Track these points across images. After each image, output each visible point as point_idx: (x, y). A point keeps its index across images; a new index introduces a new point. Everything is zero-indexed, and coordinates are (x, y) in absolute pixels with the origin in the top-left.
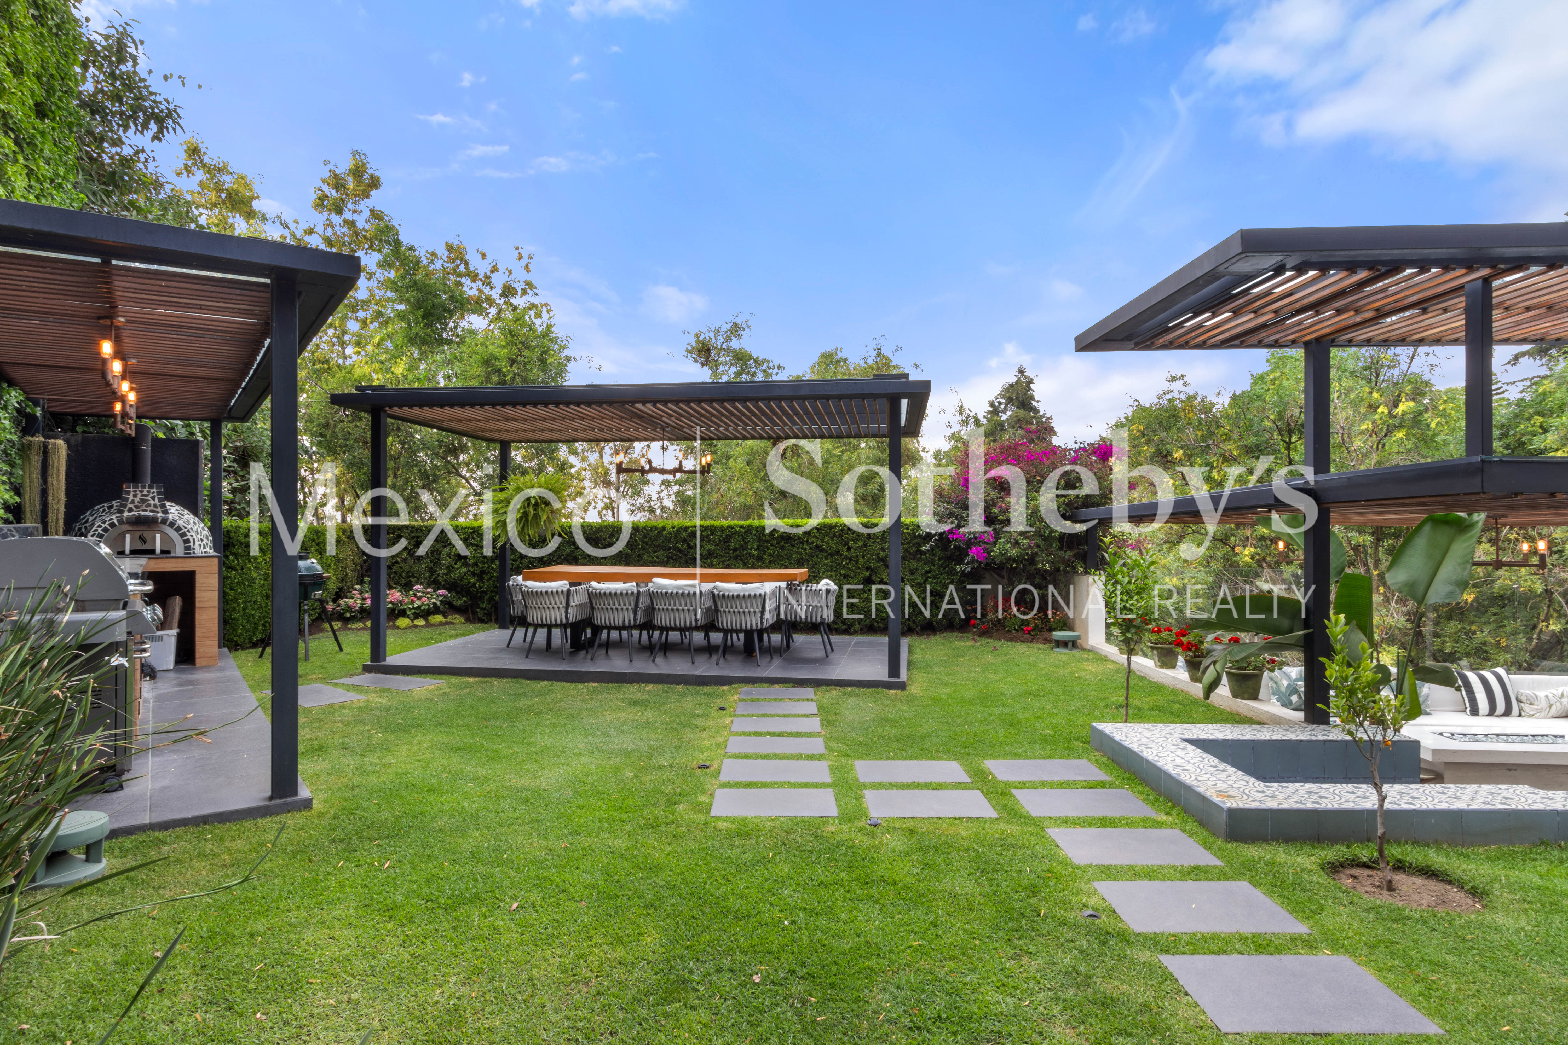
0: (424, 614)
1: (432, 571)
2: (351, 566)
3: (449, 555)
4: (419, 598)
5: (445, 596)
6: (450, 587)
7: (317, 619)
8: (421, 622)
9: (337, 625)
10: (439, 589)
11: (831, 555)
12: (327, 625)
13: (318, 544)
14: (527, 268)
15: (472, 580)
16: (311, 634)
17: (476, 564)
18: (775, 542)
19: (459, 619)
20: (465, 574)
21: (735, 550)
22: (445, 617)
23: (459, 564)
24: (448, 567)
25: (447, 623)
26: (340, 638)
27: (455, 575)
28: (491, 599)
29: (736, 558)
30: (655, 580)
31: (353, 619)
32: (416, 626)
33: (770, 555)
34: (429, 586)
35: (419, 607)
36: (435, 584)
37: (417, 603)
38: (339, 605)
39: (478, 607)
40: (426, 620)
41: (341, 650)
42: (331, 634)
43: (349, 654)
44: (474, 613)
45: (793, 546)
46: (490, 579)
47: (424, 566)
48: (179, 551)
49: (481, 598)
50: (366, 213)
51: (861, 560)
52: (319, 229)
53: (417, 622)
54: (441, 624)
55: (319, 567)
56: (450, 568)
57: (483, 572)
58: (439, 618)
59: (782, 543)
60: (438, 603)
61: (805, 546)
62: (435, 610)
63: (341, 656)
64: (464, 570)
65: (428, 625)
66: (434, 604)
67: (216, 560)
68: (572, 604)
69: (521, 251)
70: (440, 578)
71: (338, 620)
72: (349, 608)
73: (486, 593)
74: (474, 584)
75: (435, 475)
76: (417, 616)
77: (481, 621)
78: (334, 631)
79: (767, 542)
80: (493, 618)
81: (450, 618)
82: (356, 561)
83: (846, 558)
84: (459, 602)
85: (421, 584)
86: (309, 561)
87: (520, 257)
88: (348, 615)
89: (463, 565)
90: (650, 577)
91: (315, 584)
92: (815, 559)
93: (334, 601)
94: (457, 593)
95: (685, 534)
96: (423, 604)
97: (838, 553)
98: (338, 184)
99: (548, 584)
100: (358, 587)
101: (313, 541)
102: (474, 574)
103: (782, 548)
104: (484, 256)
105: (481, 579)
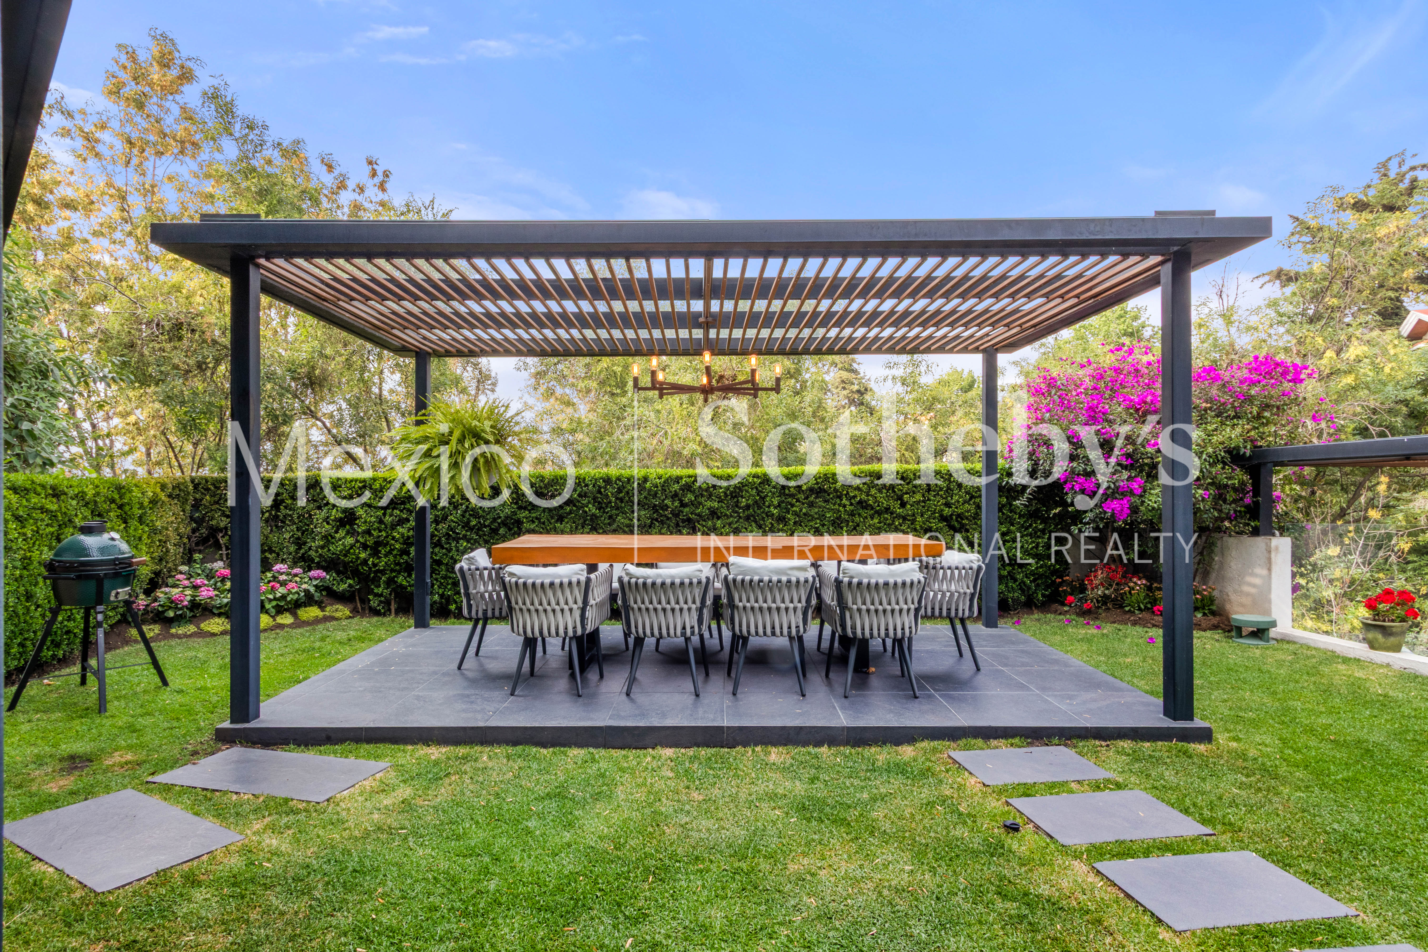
0: (294, 607)
1: (299, 543)
2: (174, 538)
3: (326, 520)
4: (283, 584)
5: (323, 579)
6: (330, 565)
7: (119, 622)
8: (287, 619)
9: (152, 630)
10: (310, 570)
11: (879, 513)
12: (134, 632)
13: (121, 507)
14: (382, 187)
15: (363, 555)
16: (109, 648)
17: (368, 532)
18: (801, 496)
19: (342, 610)
20: (352, 546)
21: (748, 507)
22: (322, 609)
23: (342, 533)
24: (325, 537)
25: (326, 619)
26: (160, 656)
27: (337, 548)
28: (390, 581)
29: (747, 518)
31: (178, 619)
32: (281, 626)
33: (796, 514)
34: (295, 564)
35: (283, 597)
36: (307, 562)
37: (282, 590)
38: (155, 600)
39: (371, 592)
40: (295, 615)
41: (165, 683)
42: (142, 645)
43: (180, 692)
44: (364, 601)
45: (826, 501)
46: (390, 552)
47: (287, 536)
49: (376, 581)
51: (919, 519)
53: (280, 620)
54: (317, 621)
55: (124, 546)
56: (328, 539)
57: (378, 544)
58: (313, 612)
59: (812, 498)
60: (312, 590)
61: (844, 501)
62: (309, 600)
63: (166, 697)
64: (350, 540)
65: (299, 624)
66: (307, 591)
68: (592, 602)
69: (375, 166)
70: (312, 553)
71: (154, 621)
72: (173, 603)
73: (383, 572)
74: (365, 562)
75: (285, 415)
76: (280, 610)
77: (376, 613)
78: (146, 642)
79: (792, 496)
80: (393, 607)
81: (329, 611)
82: (182, 530)
83: (899, 516)
84: (343, 587)
85: (283, 561)
86: (106, 536)
87: (374, 174)
88: (171, 614)
89: (348, 533)
91: (117, 575)
92: (857, 519)
93: (147, 592)
94: (338, 573)
95: (676, 487)
96: (290, 592)
97: (887, 510)
99: (550, 570)
100: (184, 568)
101: (113, 501)
102: (365, 546)
103: (811, 505)
104: (330, 168)
105: (375, 553)
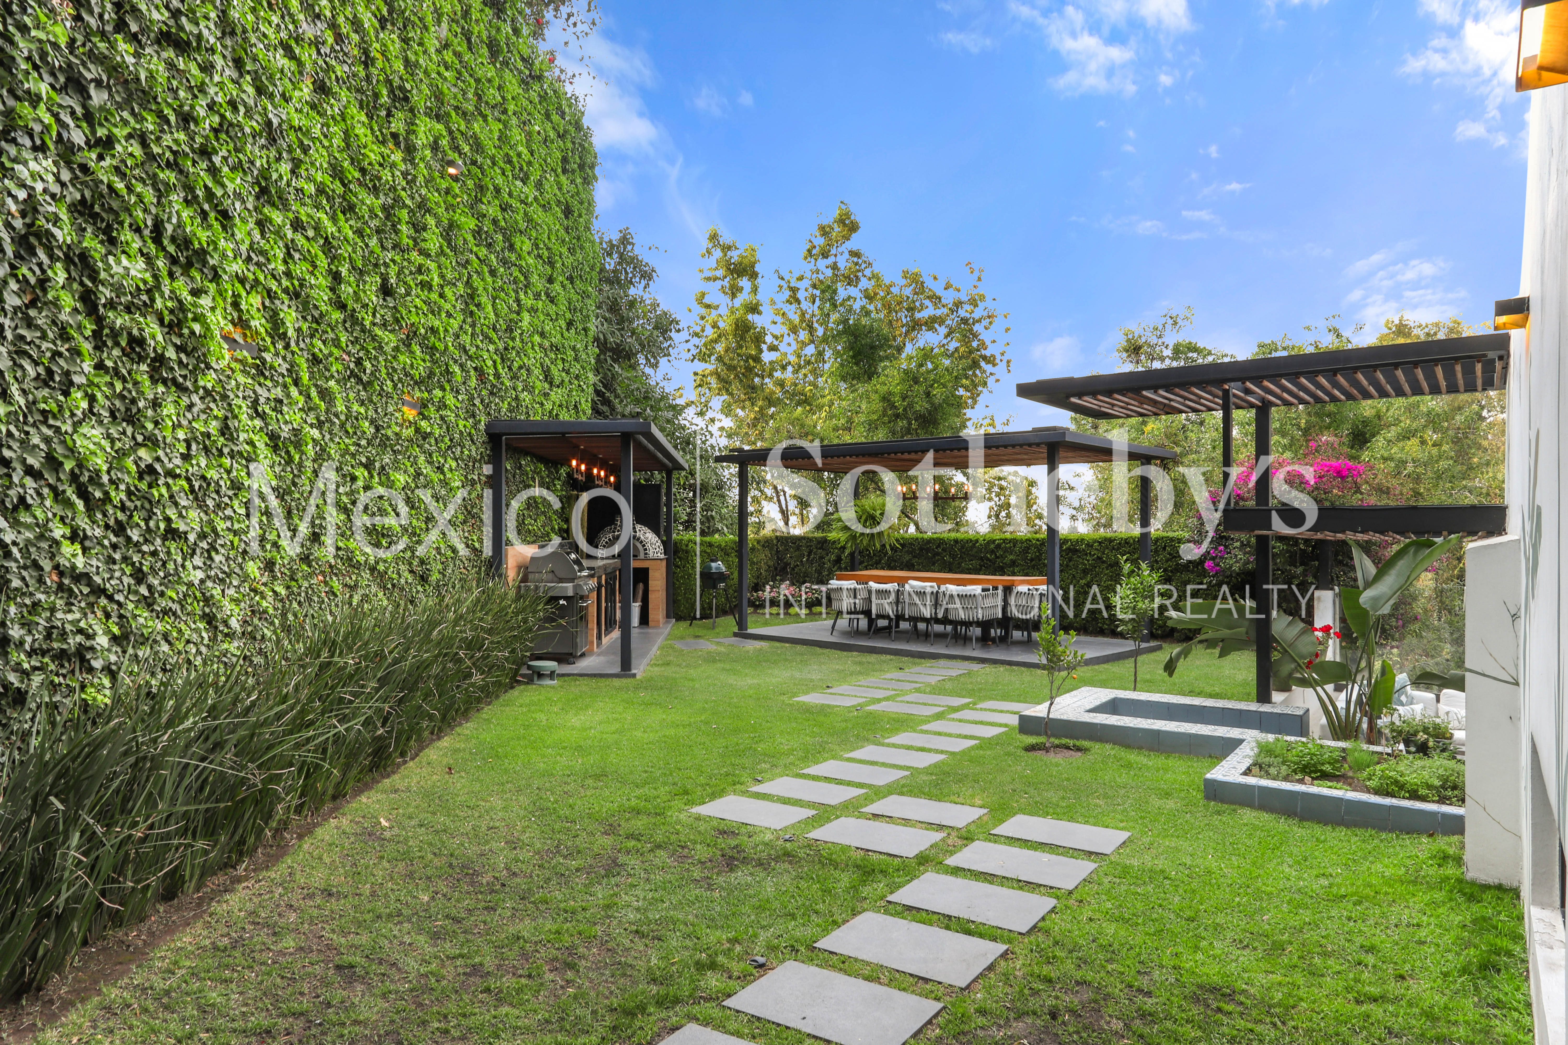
30: (911, 582)
48: (642, 556)
50: (846, 255)
52: (808, 274)
67: (664, 563)
86: (717, 563)
90: (906, 579)
91: (720, 578)
98: (825, 231)
100: (771, 583)
